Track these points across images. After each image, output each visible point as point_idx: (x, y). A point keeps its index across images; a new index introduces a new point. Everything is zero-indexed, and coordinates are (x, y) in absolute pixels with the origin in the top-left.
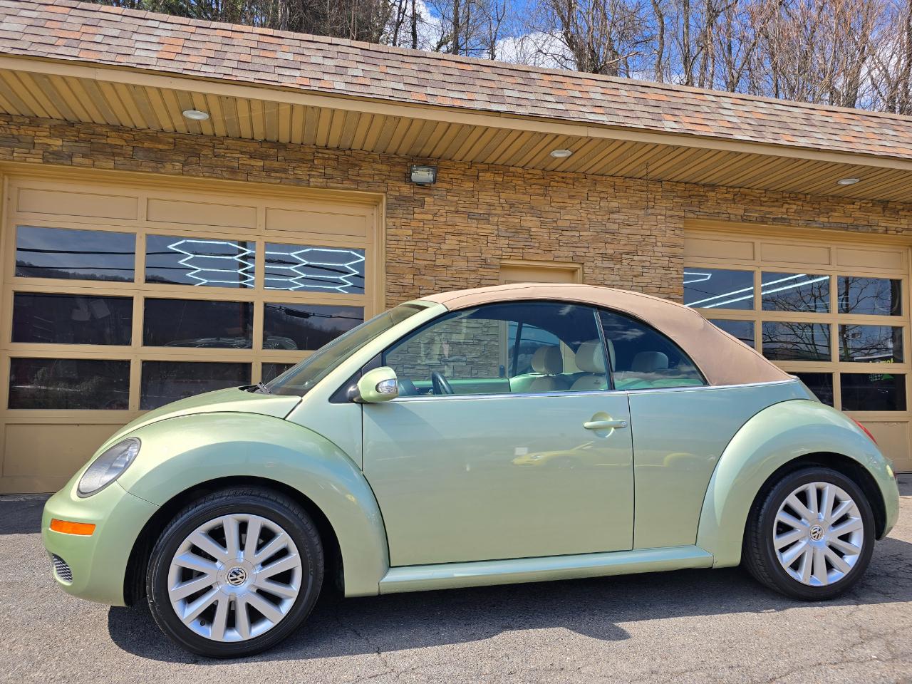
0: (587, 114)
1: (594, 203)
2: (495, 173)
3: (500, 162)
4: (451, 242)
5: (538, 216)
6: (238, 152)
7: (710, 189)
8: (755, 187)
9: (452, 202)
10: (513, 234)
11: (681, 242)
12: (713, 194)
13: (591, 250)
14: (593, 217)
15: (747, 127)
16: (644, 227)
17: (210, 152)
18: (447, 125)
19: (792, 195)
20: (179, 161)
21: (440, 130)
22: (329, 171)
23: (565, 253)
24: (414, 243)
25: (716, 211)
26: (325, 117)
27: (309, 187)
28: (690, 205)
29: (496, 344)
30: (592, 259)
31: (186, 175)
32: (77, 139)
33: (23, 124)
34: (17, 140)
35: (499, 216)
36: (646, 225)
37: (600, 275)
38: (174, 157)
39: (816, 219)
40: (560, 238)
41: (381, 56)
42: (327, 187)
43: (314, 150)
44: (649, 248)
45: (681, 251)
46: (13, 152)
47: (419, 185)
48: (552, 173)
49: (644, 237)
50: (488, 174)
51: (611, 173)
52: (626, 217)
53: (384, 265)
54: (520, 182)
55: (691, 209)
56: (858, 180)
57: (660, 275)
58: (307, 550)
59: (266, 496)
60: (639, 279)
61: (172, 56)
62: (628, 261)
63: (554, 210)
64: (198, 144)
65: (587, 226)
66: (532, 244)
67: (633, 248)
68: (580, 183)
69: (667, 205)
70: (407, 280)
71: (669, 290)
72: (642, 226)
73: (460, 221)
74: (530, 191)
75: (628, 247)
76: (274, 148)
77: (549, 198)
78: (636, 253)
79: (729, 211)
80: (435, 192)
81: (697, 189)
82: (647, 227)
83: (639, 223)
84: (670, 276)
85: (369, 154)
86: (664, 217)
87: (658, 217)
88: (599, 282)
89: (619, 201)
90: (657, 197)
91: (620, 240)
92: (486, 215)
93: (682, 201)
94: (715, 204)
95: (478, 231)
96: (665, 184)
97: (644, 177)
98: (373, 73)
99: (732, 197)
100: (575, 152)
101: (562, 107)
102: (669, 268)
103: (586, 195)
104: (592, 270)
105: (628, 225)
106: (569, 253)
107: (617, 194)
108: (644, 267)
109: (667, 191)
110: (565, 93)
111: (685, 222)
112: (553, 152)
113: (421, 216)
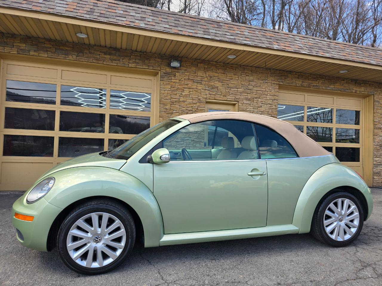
0: (243, 41)
2: (204, 64)
3: (207, 59)
5: (221, 82)
6: (99, 52)
8: (307, 73)
9: (187, 75)
10: (211, 89)
11: (278, 94)
12: (290, 75)
13: (242, 96)
14: (243, 83)
15: (306, 48)
16: (263, 88)
17: (88, 52)
18: (187, 43)
19: (321, 77)
20: (75, 55)
21: (183, 45)
22: (136, 61)
23: (231, 97)
24: (171, 92)
25: (291, 82)
26: (136, 38)
27: (129, 67)
28: (281, 79)
29: (203, 133)
30: (242, 100)
31: (78, 61)
32: (32, 44)
33: (9, 37)
34: (6, 44)
35: (205, 81)
37: (245, 107)
38: (73, 53)
39: (330, 86)
40: (230, 91)
41: (159, 13)
42: (136, 68)
43: (131, 52)
44: (265, 96)
45: (277, 97)
46: (5, 49)
47: (174, 68)
48: (227, 64)
49: (263, 91)
50: (202, 64)
51: (251, 65)
52: (256, 83)
53: (159, 99)
54: (214, 68)
55: (281, 81)
56: (347, 71)
57: (268, 107)
58: (129, 228)
59: (111, 204)
60: (260, 108)
61: (72, 10)
62: (256, 101)
63: (228, 79)
64: (83, 48)
65: (241, 87)
66: (218, 93)
67: (259, 96)
68: (238, 69)
69: (272, 79)
70: (168, 107)
71: (272, 113)
72: (262, 87)
73: (190, 83)
74: (218, 72)
75: (256, 95)
76: (114, 51)
77: (226, 75)
78: (259, 98)
79: (296, 82)
80: (180, 71)
81: (284, 73)
82: (264, 88)
83: (261, 86)
84: (272, 107)
85: (153, 54)
86: (271, 84)
87: (269, 84)
88: (244, 109)
89: (254, 77)
90: (268, 76)
91: (253, 93)
92: (200, 81)
93: (278, 78)
94: (291, 79)
95: (197, 87)
96: (272, 70)
97: (264, 67)
98: (156, 20)
99: (298, 76)
100: (237, 56)
101: (233, 37)
102: (272, 104)
103: (241, 74)
104: (242, 105)
105: (257, 86)
106: (233, 97)
107: (253, 74)
108: (262, 103)
109: (273, 73)
110: (234, 32)
111: (279, 86)
112: (229, 56)
113: (175, 81)
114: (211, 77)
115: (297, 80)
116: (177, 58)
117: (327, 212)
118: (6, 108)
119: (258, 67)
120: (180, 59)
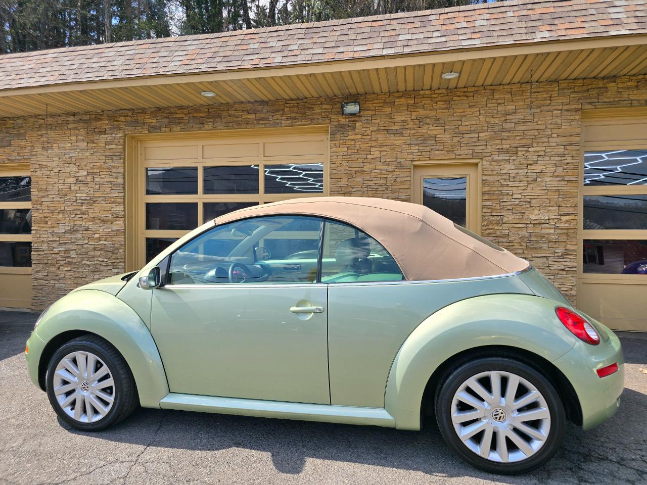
1: (492, 108)
2: (408, 98)
3: (410, 87)
4: (375, 153)
5: (443, 125)
6: (241, 111)
7: (612, 80)
9: (374, 123)
10: (421, 142)
11: (578, 130)
12: (613, 84)
13: (489, 147)
14: (491, 120)
16: (540, 123)
17: (227, 114)
20: (211, 122)
22: (292, 115)
23: (464, 151)
24: (349, 156)
25: (616, 99)
26: (272, 83)
28: (588, 97)
30: (490, 154)
31: (215, 130)
32: (163, 117)
33: (139, 113)
34: (137, 122)
35: (410, 129)
36: (541, 121)
37: (496, 167)
38: (208, 120)
40: (461, 140)
42: (292, 126)
43: (283, 103)
44: (545, 140)
45: (577, 139)
46: (135, 129)
47: (352, 115)
48: (455, 90)
49: (539, 131)
50: (403, 99)
51: (507, 80)
52: (523, 117)
53: (329, 173)
54: (427, 102)
55: (588, 101)
57: (554, 162)
60: (533, 167)
61: (188, 62)
62: (523, 153)
63: (456, 118)
64: (220, 110)
65: (486, 128)
66: (437, 147)
67: (529, 142)
68: (480, 94)
69: (563, 101)
70: (344, 182)
71: (564, 174)
72: (537, 122)
73: (381, 137)
74: (436, 107)
75: (524, 141)
76: (260, 105)
77: (452, 110)
78: (530, 146)
79: (632, 97)
80: (363, 119)
81: (596, 82)
82: (543, 122)
83: (535, 120)
84: (565, 161)
85: (318, 99)
86: (560, 112)
87: (554, 112)
88: (494, 173)
89: (516, 104)
90: (553, 96)
92: (401, 130)
93: (580, 95)
94: (615, 93)
95: (395, 142)
96: (562, 83)
97: (540, 80)
98: (305, 45)
99: (636, 84)
100: (460, 73)
101: (443, 39)
102: (563, 155)
103: (485, 103)
104: (489, 163)
105: (523, 122)
106: (469, 151)
107: (514, 98)
108: (538, 156)
109: (564, 89)
110: (453, 27)
111: (582, 114)
112: (443, 76)
113: (353, 137)
114: (421, 120)
115: (633, 92)
116: (355, 98)
117: (460, 395)
118: (147, 204)
119: (527, 82)
120: (363, 97)
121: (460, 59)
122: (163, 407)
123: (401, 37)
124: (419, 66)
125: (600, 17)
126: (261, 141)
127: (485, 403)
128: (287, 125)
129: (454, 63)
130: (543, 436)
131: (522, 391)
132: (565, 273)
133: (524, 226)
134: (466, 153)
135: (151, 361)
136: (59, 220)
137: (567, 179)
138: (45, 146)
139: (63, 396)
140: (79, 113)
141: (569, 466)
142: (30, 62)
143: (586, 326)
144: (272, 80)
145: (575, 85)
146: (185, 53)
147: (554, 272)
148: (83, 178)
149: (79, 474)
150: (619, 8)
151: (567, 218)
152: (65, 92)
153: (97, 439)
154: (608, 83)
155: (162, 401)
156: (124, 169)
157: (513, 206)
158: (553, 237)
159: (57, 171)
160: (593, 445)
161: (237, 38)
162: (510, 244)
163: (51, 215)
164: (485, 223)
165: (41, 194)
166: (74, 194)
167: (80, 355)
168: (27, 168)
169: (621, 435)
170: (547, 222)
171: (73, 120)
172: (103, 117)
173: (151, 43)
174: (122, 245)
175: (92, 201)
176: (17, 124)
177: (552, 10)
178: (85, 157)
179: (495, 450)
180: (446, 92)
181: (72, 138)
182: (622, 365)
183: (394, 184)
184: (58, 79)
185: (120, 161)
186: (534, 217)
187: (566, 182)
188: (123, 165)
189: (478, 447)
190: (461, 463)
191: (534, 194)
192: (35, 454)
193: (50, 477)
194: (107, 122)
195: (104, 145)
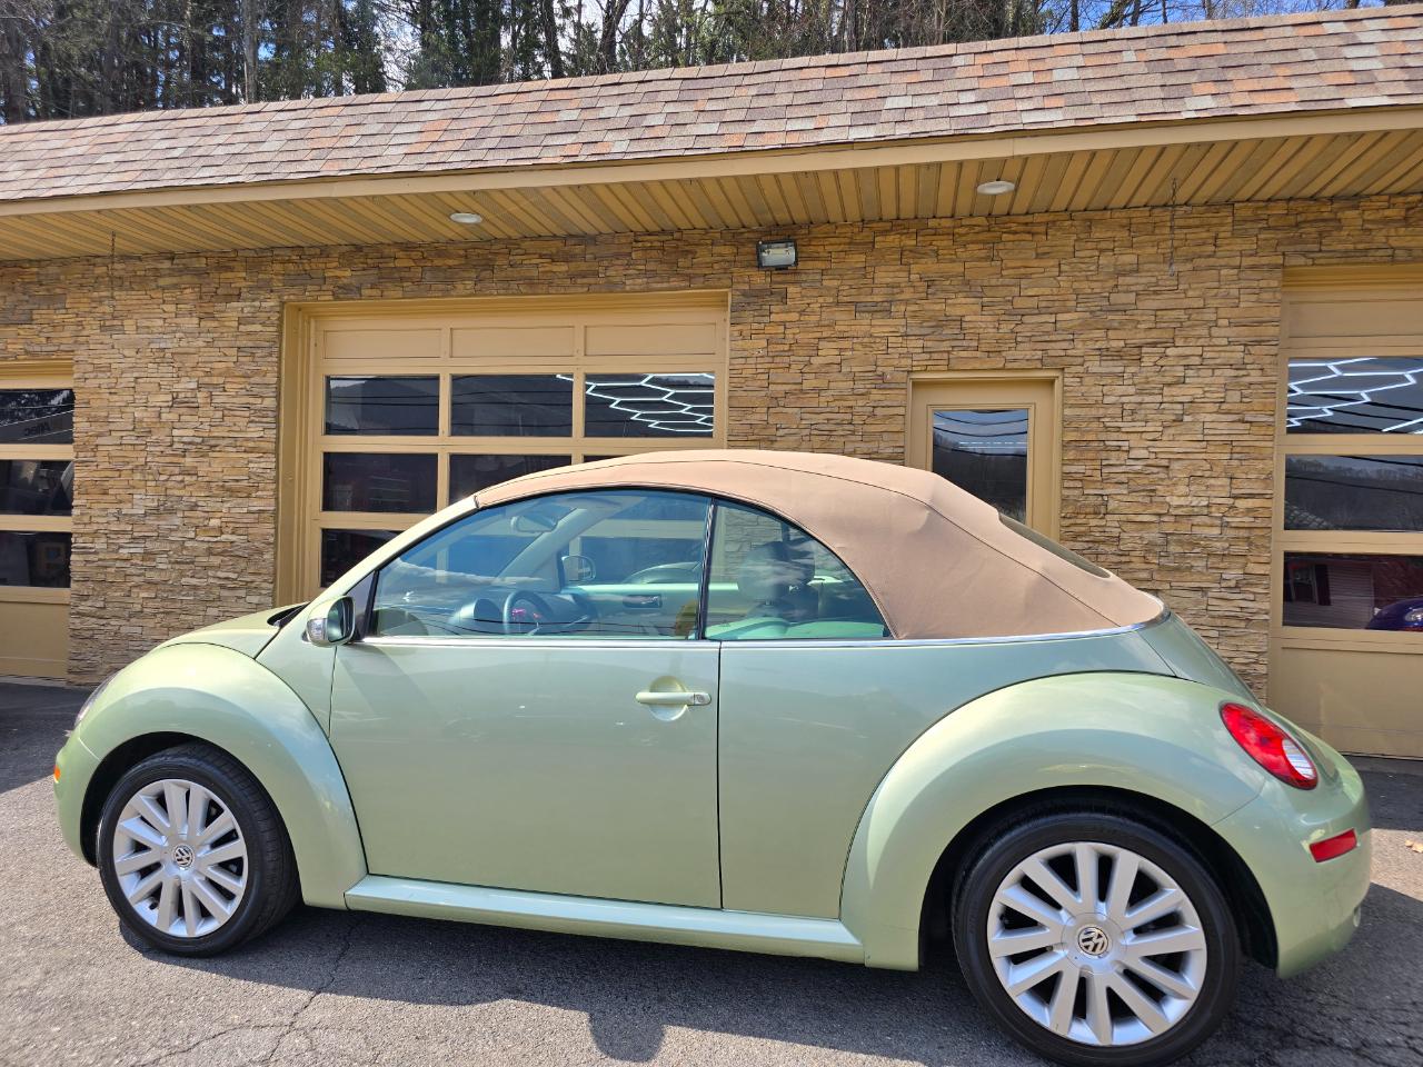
1: (1087, 260)
2: (902, 234)
3: (908, 211)
5: (979, 295)
6: (537, 256)
7: (1350, 203)
9: (828, 289)
10: (930, 330)
11: (1275, 312)
12: (1354, 213)
13: (1080, 345)
14: (1085, 285)
15: (1392, 74)
16: (1191, 294)
17: (506, 262)
20: (469, 279)
22: (652, 266)
23: (1025, 352)
24: (770, 360)
25: (1360, 246)
26: (606, 195)
27: (624, 292)
28: (1300, 240)
30: (1080, 360)
31: (479, 296)
32: (365, 266)
33: (313, 256)
34: (309, 275)
35: (907, 302)
36: (1195, 289)
37: (1094, 389)
40: (1019, 329)
42: (647, 290)
43: (630, 240)
44: (1202, 331)
45: (1273, 331)
46: (305, 291)
47: (780, 269)
48: (1006, 219)
49: (1190, 311)
50: (890, 238)
51: (1120, 200)
52: (1154, 280)
53: (727, 395)
54: (945, 243)
57: (1222, 381)
60: (1175, 390)
61: (424, 148)
62: (1153, 360)
63: (1007, 281)
64: (491, 253)
65: (1072, 303)
66: (965, 343)
67: (1167, 335)
68: (1060, 229)
69: (1244, 247)
70: (759, 416)
71: (1243, 407)
72: (1185, 291)
73: (843, 319)
74: (964, 255)
75: (1155, 334)
76: (580, 245)
77: (999, 263)
78: (1167, 344)
79: (1393, 242)
80: (804, 277)
81: (1314, 209)
82: (1197, 293)
83: (1181, 287)
84: (1247, 379)
85: (707, 232)
86: (1236, 271)
87: (1222, 272)
88: (1090, 402)
89: (1139, 252)
90: (1222, 235)
91: (1138, 322)
92: (886, 304)
93: (1280, 236)
94: (1357, 232)
95: (873, 330)
96: (1241, 208)
97: (1192, 202)
98: (680, 116)
99: (1403, 213)
100: (1018, 182)
101: (983, 109)
102: (1243, 366)
103: (1071, 249)
104: (1078, 380)
105: (1155, 292)
106: (1033, 353)
107: (1134, 240)
108: (1187, 367)
109: (1245, 221)
110: (1003, 81)
111: (1285, 274)
112: (980, 189)
113: (784, 317)
114: (930, 283)
115: (1396, 231)
116: (790, 232)
117: (1009, 894)
118: (327, 456)
119: (1165, 205)
120: (803, 232)
121: (1017, 153)
122: (353, 906)
123: (889, 103)
124: (928, 165)
125: (1325, 66)
126: (580, 321)
127: (1062, 912)
128: (637, 288)
129: (1004, 161)
130: (1191, 990)
131: (1144, 889)
132: (1243, 624)
133: (1154, 518)
134: (1028, 357)
135: (328, 804)
136: (134, 488)
137: (1250, 419)
138: (107, 323)
139: (134, 878)
140: (182, 256)
141: (1246, 1056)
142: (78, 142)
143: (1287, 746)
144: (606, 189)
145: (1269, 212)
146: (417, 127)
147: (1218, 622)
148: (189, 395)
149: (165, 1052)
150: (1368, 48)
151: (1250, 503)
152: (154, 208)
153: (205, 975)
154: (1342, 209)
155: (349, 892)
156: (279, 377)
157: (1130, 475)
158: (1218, 544)
159: (132, 380)
160: (1300, 1010)
161: (531, 97)
162: (1123, 559)
163: (117, 474)
164: (1070, 510)
165: (96, 428)
166: (167, 431)
167: (173, 787)
168: (67, 371)
169: (1363, 989)
170: (1205, 511)
171: (169, 269)
172: (235, 263)
173: (346, 105)
174: (270, 544)
175: (206, 447)
176: (47, 275)
177: (1221, 49)
178: (192, 350)
179: (1084, 1017)
180: (986, 223)
181: (165, 307)
182: (1368, 832)
183: (869, 421)
184: (139, 179)
185: (270, 359)
186: (1175, 501)
187: (1248, 425)
188: (276, 369)
189: (1046, 1010)
190: (1009, 1045)
191: (1175, 450)
192: (69, 1004)
193: (101, 1058)
194: (244, 274)
195: (236, 324)
